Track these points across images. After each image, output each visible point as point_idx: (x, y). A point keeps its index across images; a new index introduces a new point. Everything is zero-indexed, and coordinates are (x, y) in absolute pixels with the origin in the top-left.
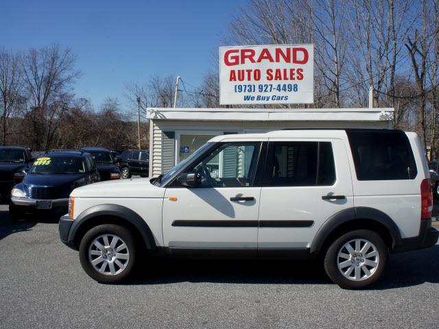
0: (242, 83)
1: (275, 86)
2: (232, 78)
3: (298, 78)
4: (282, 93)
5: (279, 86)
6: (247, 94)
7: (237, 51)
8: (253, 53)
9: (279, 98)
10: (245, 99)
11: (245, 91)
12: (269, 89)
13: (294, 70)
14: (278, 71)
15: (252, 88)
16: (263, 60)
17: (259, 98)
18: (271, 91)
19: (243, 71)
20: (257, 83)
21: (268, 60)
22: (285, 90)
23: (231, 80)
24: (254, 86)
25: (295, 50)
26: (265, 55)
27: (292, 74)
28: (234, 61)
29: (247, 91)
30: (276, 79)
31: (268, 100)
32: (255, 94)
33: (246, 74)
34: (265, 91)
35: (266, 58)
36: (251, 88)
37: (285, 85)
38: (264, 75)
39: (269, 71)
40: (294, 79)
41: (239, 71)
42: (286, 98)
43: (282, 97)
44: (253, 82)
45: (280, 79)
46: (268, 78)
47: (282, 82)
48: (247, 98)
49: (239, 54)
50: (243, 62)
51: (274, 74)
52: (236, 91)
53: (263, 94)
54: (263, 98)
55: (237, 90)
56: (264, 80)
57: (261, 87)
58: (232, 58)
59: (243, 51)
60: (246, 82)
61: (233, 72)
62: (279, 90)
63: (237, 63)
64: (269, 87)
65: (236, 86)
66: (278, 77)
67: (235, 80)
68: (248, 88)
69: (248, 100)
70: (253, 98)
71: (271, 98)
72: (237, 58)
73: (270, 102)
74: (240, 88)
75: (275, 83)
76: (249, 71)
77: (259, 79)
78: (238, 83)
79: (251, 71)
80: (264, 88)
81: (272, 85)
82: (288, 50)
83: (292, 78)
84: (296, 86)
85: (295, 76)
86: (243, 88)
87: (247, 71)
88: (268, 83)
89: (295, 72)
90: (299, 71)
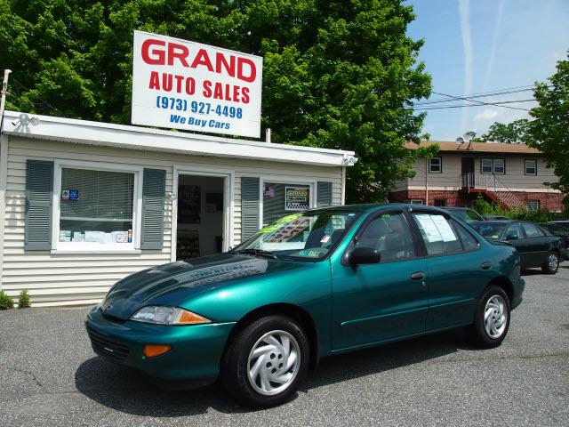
0: (168, 95)
1: (214, 107)
2: (154, 84)
3: (243, 99)
4: (222, 119)
5: (219, 107)
6: (175, 112)
7: (162, 43)
8: (186, 52)
9: (218, 125)
10: (172, 121)
11: (172, 108)
12: (205, 110)
13: (238, 88)
14: (218, 85)
15: (183, 104)
16: (199, 66)
17: (191, 121)
18: (208, 113)
19: (171, 76)
20: (190, 99)
21: (205, 67)
22: (226, 114)
23: (151, 87)
24: (186, 102)
25: (241, 61)
26: (203, 59)
27: (236, 94)
28: (157, 57)
29: (175, 107)
30: (215, 97)
31: (203, 125)
32: (187, 114)
33: (175, 82)
34: (201, 111)
35: (202, 63)
36: (181, 105)
37: (226, 108)
38: (199, 88)
39: (207, 84)
40: (238, 101)
41: (165, 76)
42: (228, 127)
43: (223, 124)
44: (183, 95)
45: (221, 98)
46: (205, 93)
47: (223, 103)
48: (174, 119)
49: (165, 49)
50: (171, 63)
51: (213, 88)
52: (158, 106)
53: (197, 116)
54: (198, 123)
55: (161, 104)
56: (199, 96)
57: (194, 105)
58: (155, 52)
59: (172, 46)
60: (173, 94)
61: (154, 75)
62: (219, 113)
63: (161, 62)
64: (206, 107)
65: (158, 98)
66: (218, 95)
67: (158, 88)
68: (176, 104)
69: (177, 122)
70: (183, 120)
71: (208, 123)
72: (161, 53)
73: (207, 129)
74: (165, 101)
75: (214, 102)
76: (180, 79)
77: (193, 92)
78: (162, 93)
79: (183, 78)
80: (199, 108)
81: (209, 105)
82: (233, 58)
83: (236, 100)
84: (240, 111)
85: (239, 97)
86: (170, 102)
87: (176, 77)
88: (206, 100)
89: (240, 91)
90: (245, 90)
